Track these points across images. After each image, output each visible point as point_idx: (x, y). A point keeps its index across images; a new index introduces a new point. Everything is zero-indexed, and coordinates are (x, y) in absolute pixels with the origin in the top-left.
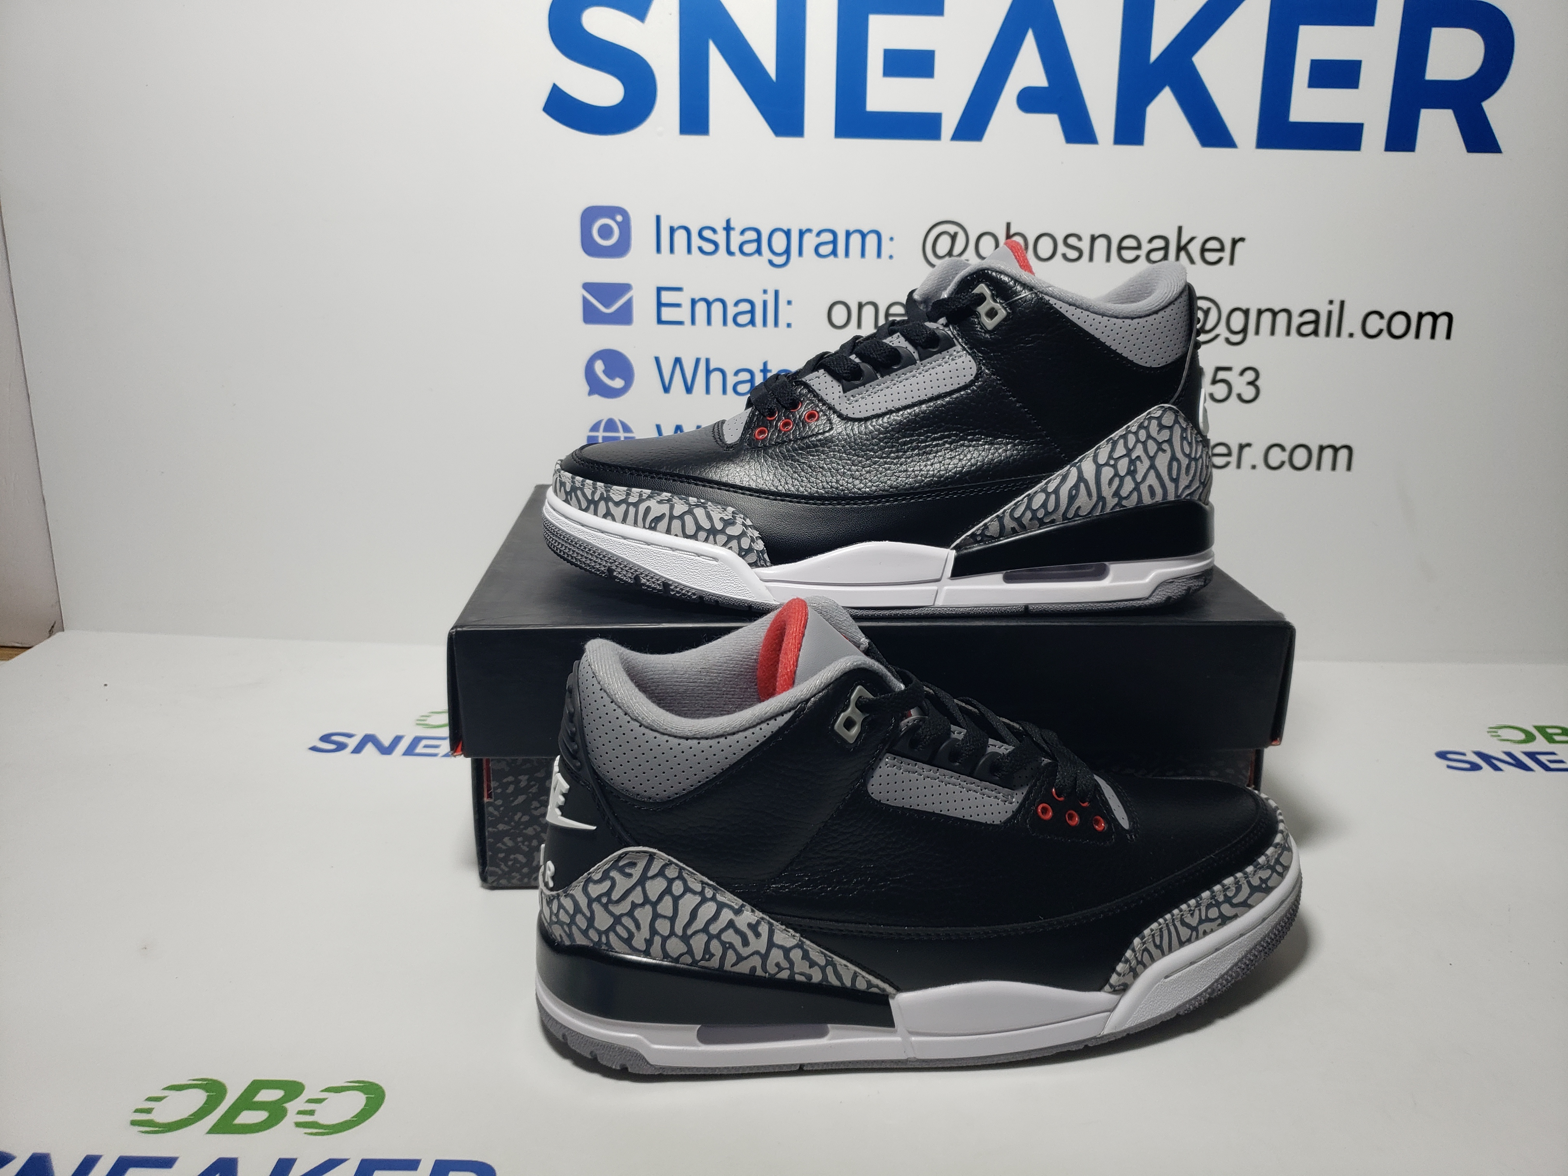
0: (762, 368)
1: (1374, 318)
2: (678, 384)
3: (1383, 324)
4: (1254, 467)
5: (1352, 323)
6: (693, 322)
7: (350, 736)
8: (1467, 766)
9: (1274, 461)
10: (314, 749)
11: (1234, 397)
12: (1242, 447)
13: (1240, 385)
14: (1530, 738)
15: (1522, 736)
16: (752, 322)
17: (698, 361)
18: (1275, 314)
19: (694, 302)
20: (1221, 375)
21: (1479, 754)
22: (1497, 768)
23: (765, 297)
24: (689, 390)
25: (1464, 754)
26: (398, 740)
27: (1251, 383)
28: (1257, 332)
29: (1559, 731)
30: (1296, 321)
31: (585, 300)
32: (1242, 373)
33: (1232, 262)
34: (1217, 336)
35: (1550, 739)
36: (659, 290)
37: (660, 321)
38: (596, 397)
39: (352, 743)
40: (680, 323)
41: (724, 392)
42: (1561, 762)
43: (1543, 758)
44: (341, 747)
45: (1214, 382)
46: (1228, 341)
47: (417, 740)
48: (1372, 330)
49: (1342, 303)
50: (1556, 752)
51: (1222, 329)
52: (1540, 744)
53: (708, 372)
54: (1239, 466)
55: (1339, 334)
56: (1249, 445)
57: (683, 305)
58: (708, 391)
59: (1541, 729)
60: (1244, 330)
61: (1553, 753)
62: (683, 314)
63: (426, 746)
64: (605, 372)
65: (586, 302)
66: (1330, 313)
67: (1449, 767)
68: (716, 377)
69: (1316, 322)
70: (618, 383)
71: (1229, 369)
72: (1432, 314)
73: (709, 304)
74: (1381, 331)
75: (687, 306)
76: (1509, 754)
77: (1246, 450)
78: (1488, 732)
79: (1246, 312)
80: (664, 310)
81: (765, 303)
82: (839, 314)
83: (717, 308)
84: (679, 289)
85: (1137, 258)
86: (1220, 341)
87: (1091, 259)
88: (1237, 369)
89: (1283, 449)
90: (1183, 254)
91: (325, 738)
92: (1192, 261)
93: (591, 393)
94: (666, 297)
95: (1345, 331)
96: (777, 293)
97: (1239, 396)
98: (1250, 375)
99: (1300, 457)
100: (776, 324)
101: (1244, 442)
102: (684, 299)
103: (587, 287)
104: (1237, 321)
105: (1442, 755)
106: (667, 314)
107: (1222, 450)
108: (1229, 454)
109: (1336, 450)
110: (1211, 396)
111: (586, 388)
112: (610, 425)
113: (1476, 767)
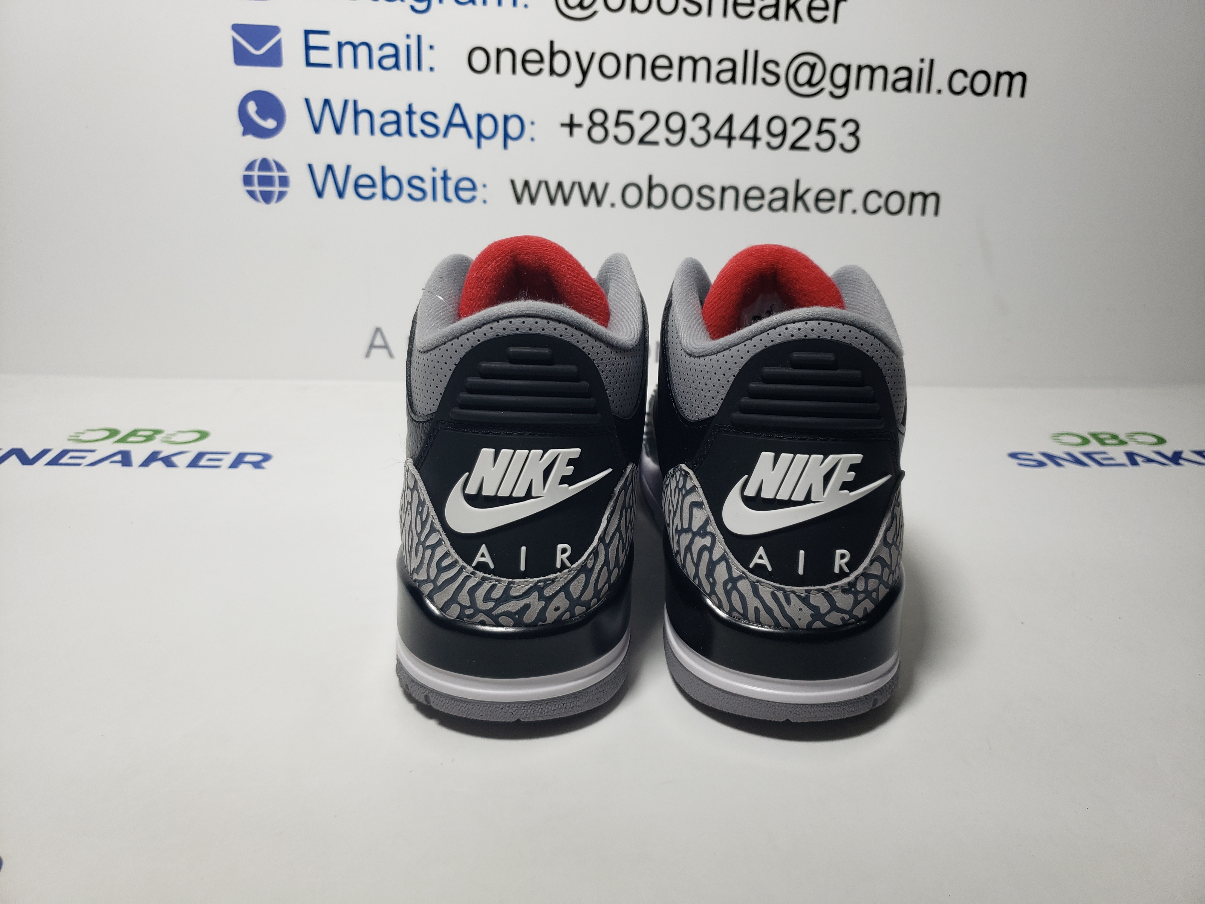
0: (407, 109)
1: (959, 76)
2: (327, 125)
3: (967, 82)
4: (854, 211)
5: (940, 80)
6: (340, 65)
8: (1035, 463)
9: (872, 206)
11: (837, 147)
12: (844, 193)
13: (843, 136)
14: (1085, 441)
15: (1079, 441)
16: (397, 66)
17: (346, 102)
18: (873, 70)
19: (340, 45)
20: (826, 126)
21: (1046, 455)
22: (1059, 465)
23: (408, 42)
24: (338, 130)
25: (1031, 454)
26: (44, 452)
27: (853, 134)
28: (857, 86)
30: (892, 77)
31: (235, 41)
32: (844, 124)
33: (835, 20)
34: (822, 90)
35: (1102, 442)
36: (307, 33)
37: (309, 64)
38: (250, 138)
40: (328, 66)
41: (372, 132)
42: (1111, 459)
43: (1097, 457)
45: (820, 132)
46: (832, 94)
47: (64, 453)
48: (957, 87)
49: (932, 62)
50: (1108, 452)
51: (826, 83)
52: (1094, 446)
53: (356, 113)
54: (841, 210)
55: (929, 90)
56: (850, 191)
57: (331, 48)
58: (356, 132)
59: (1095, 436)
60: (846, 85)
61: (1104, 453)
62: (331, 56)
63: (72, 458)
64: (258, 113)
65: (236, 45)
66: (921, 71)
67: (1020, 464)
68: (364, 118)
69: (909, 79)
70: (270, 124)
71: (832, 120)
72: (1008, 73)
73: (355, 47)
74: (965, 88)
75: (334, 49)
76: (1068, 454)
77: (848, 197)
78: (1051, 437)
79: (848, 68)
80: (312, 52)
81: (408, 47)
82: (479, 60)
83: (363, 51)
84: (326, 33)
85: (751, 14)
86: (825, 94)
87: (709, 13)
88: (840, 121)
89: (879, 195)
90: (792, 12)
92: (800, 18)
93: (245, 133)
94: (314, 40)
95: (934, 87)
96: (419, 37)
97: (842, 146)
98: (851, 127)
99: (895, 203)
100: (419, 67)
101: (846, 188)
102: (330, 41)
103: (236, 28)
104: (840, 76)
105: (1013, 455)
106: (316, 56)
107: (825, 195)
108: (833, 199)
109: (925, 197)
110: (817, 145)
111: (240, 129)
112: (265, 164)
113: (1041, 464)
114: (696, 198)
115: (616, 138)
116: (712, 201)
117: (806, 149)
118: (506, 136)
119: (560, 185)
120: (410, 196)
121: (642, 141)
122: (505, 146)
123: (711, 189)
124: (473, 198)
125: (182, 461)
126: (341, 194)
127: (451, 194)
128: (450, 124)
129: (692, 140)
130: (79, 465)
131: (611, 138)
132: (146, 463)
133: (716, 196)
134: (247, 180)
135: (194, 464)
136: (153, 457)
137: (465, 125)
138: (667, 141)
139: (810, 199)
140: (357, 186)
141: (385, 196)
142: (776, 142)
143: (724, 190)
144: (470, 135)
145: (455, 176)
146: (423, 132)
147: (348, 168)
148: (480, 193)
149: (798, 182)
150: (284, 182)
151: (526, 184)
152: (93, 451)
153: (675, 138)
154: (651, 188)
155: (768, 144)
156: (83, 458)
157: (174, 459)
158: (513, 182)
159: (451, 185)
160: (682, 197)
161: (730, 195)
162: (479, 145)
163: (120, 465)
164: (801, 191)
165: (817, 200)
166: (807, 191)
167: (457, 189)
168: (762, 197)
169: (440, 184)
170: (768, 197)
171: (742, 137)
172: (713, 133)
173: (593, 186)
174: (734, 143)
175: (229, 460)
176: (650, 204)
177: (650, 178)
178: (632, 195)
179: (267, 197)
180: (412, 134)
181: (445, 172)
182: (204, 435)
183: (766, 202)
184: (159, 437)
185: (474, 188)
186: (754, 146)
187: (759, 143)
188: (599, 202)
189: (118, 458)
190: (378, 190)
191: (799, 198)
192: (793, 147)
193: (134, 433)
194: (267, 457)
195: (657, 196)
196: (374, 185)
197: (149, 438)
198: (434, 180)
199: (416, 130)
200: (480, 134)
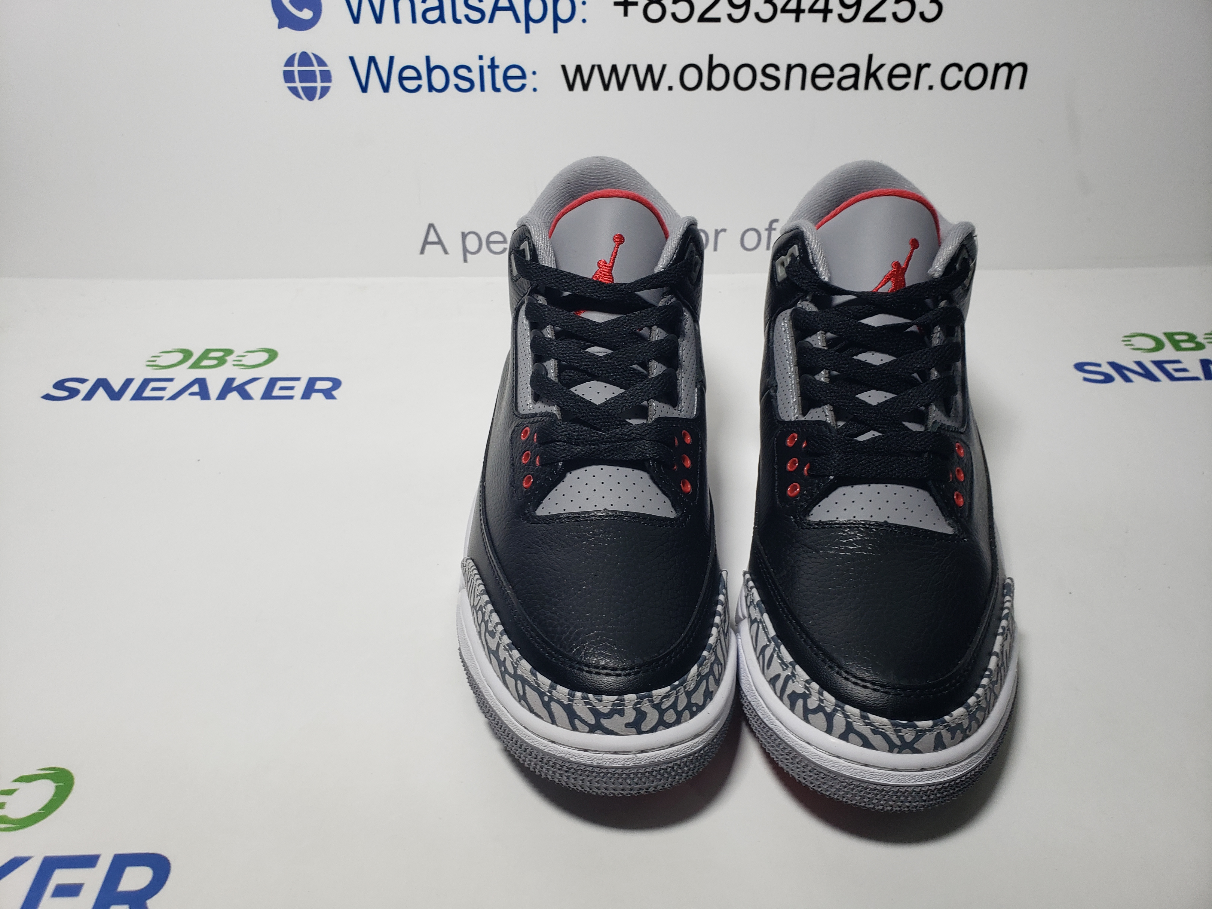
2: (366, 14)
4: (931, 88)
7: (82, 381)
8: (1101, 378)
9: (950, 81)
10: (47, 397)
11: (916, 16)
12: (920, 68)
13: (923, 3)
14: (1159, 346)
15: (1151, 344)
21: (1113, 365)
22: (1127, 380)
24: (378, 19)
25: (1099, 365)
26: (128, 382)
27: (935, 1)
29: (1185, 337)
35: (1176, 346)
38: (286, 30)
39: (84, 389)
41: (414, 21)
42: (1185, 370)
43: (1169, 367)
44: (73, 393)
47: (146, 382)
50: (1181, 360)
52: (1167, 352)
54: (916, 87)
56: (928, 65)
58: (397, 21)
59: (1170, 336)
61: (1178, 362)
63: (154, 389)
67: (1086, 379)
70: (307, 14)
76: (1139, 364)
77: (925, 71)
78: (1123, 341)
89: (960, 68)
91: (59, 385)
93: (280, 26)
97: (922, 15)
99: (976, 77)
101: (923, 62)
105: (1080, 367)
107: (901, 71)
108: (908, 75)
109: (1011, 68)
110: (895, 15)
111: (276, 21)
112: (305, 58)
113: (1108, 379)
114: (760, 78)
115: (674, 15)
116: (777, 80)
117: (883, 20)
118: (556, 18)
119: (614, 69)
120: (457, 86)
121: (702, 19)
122: (555, 30)
123: (777, 68)
124: (523, 86)
125: (256, 390)
126: (386, 89)
127: (500, 83)
128: (496, 8)
129: (757, 15)
130: (160, 398)
131: (668, 16)
132: (222, 396)
133: (782, 75)
134: (288, 77)
135: (267, 395)
136: (228, 387)
137: (511, 8)
138: (730, 16)
139: (883, 74)
140: (401, 79)
141: (431, 88)
142: (848, 14)
143: (790, 68)
144: (518, 20)
145: (502, 63)
146: (467, 17)
147: (392, 59)
148: (530, 80)
149: (871, 57)
150: (326, 76)
151: (579, 69)
152: (171, 380)
153: (738, 14)
154: (711, 68)
155: (840, 16)
156: (163, 389)
157: (249, 388)
158: (564, 67)
159: (499, 73)
160: (745, 77)
161: (797, 73)
162: (527, 31)
163: (198, 397)
164: (873, 68)
165: (891, 76)
166: (881, 66)
167: (506, 78)
168: (832, 75)
169: (487, 73)
170: (838, 75)
171: (812, 10)
172: (780, 7)
173: (650, 68)
174: (802, 15)
175: (300, 387)
176: (710, 86)
177: (711, 57)
178: (691, 77)
179: (310, 94)
180: (457, 21)
181: (493, 60)
182: (272, 355)
183: (835, 80)
184: (230, 359)
185: (524, 77)
186: (825, 20)
187: (829, 16)
188: (656, 86)
189: (196, 388)
190: (424, 82)
191: (871, 75)
192: (867, 19)
193: (205, 355)
194: (337, 383)
195: (719, 77)
196: (419, 77)
197: (221, 361)
198: (481, 68)
199: (460, 16)
200: (528, 18)
